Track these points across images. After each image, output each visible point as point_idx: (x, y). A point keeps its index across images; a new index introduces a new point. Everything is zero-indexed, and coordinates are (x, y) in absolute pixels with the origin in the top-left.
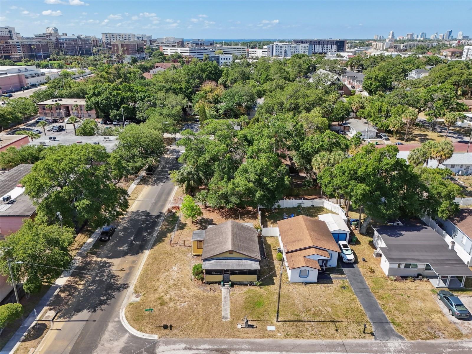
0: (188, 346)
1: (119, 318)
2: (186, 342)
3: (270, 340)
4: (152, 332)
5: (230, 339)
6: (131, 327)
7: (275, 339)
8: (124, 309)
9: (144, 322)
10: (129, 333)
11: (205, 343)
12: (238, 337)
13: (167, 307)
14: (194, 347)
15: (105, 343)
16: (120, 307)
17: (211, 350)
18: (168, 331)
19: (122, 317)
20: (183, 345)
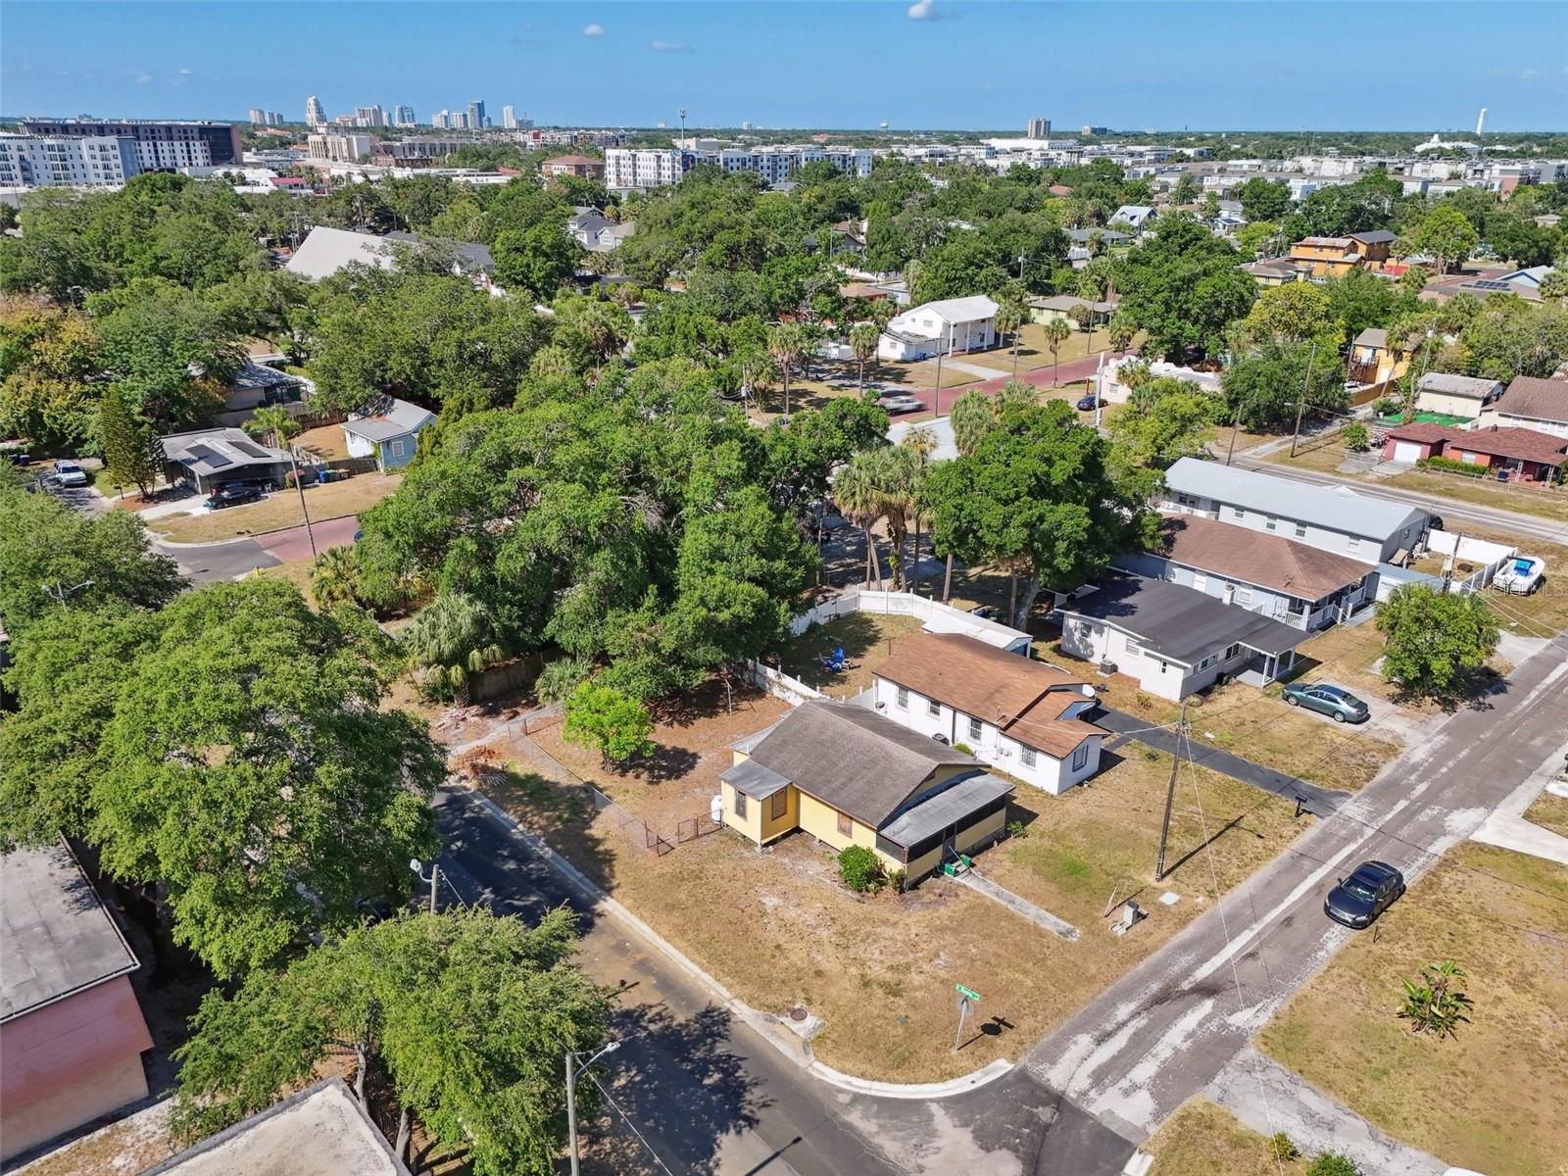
0: (1097, 1033)
1: (841, 1091)
2: (1079, 1028)
3: (1199, 918)
4: (984, 1061)
5: (1141, 966)
6: (910, 1088)
7: (1206, 913)
8: (818, 1065)
9: (926, 1053)
10: (932, 1100)
11: (1112, 1003)
12: (1146, 952)
13: (915, 989)
14: (1109, 1027)
15: (920, 1161)
16: (796, 1067)
17: (1147, 1007)
18: (1008, 1036)
19: (849, 1083)
20: (1085, 1040)
